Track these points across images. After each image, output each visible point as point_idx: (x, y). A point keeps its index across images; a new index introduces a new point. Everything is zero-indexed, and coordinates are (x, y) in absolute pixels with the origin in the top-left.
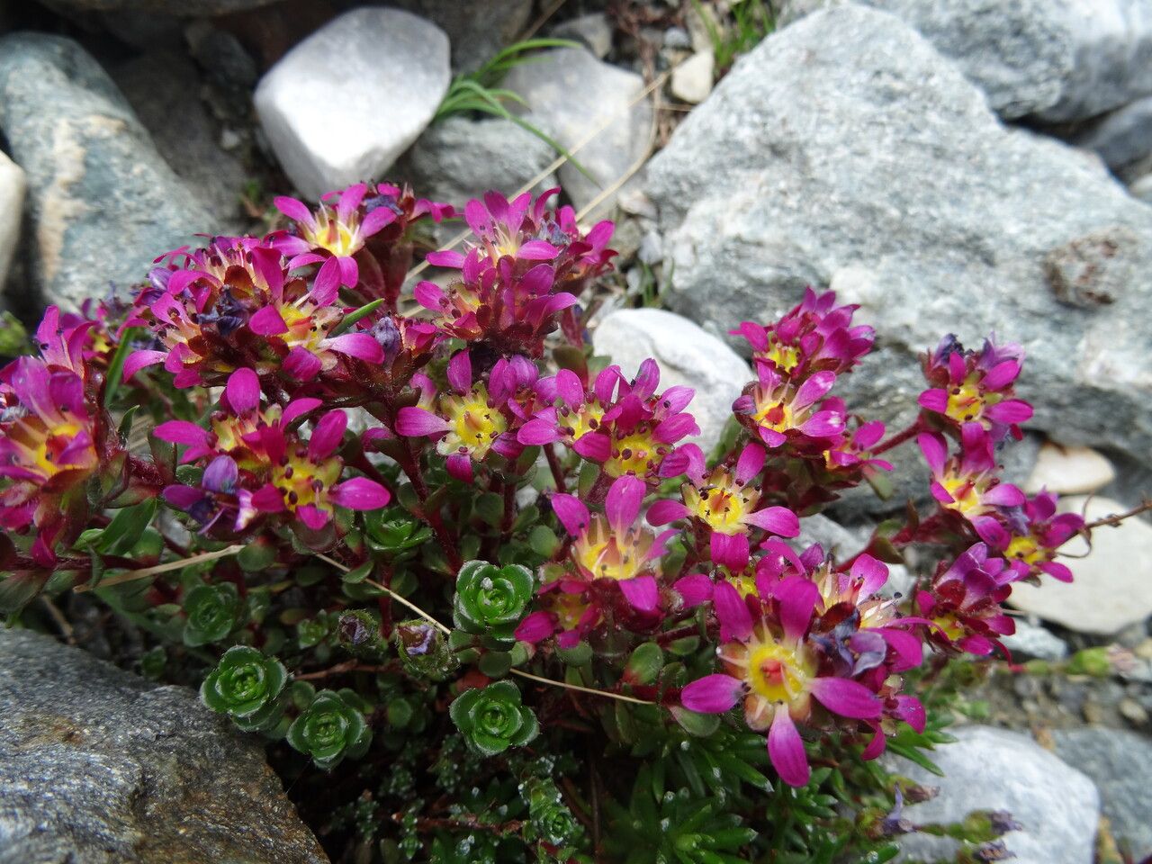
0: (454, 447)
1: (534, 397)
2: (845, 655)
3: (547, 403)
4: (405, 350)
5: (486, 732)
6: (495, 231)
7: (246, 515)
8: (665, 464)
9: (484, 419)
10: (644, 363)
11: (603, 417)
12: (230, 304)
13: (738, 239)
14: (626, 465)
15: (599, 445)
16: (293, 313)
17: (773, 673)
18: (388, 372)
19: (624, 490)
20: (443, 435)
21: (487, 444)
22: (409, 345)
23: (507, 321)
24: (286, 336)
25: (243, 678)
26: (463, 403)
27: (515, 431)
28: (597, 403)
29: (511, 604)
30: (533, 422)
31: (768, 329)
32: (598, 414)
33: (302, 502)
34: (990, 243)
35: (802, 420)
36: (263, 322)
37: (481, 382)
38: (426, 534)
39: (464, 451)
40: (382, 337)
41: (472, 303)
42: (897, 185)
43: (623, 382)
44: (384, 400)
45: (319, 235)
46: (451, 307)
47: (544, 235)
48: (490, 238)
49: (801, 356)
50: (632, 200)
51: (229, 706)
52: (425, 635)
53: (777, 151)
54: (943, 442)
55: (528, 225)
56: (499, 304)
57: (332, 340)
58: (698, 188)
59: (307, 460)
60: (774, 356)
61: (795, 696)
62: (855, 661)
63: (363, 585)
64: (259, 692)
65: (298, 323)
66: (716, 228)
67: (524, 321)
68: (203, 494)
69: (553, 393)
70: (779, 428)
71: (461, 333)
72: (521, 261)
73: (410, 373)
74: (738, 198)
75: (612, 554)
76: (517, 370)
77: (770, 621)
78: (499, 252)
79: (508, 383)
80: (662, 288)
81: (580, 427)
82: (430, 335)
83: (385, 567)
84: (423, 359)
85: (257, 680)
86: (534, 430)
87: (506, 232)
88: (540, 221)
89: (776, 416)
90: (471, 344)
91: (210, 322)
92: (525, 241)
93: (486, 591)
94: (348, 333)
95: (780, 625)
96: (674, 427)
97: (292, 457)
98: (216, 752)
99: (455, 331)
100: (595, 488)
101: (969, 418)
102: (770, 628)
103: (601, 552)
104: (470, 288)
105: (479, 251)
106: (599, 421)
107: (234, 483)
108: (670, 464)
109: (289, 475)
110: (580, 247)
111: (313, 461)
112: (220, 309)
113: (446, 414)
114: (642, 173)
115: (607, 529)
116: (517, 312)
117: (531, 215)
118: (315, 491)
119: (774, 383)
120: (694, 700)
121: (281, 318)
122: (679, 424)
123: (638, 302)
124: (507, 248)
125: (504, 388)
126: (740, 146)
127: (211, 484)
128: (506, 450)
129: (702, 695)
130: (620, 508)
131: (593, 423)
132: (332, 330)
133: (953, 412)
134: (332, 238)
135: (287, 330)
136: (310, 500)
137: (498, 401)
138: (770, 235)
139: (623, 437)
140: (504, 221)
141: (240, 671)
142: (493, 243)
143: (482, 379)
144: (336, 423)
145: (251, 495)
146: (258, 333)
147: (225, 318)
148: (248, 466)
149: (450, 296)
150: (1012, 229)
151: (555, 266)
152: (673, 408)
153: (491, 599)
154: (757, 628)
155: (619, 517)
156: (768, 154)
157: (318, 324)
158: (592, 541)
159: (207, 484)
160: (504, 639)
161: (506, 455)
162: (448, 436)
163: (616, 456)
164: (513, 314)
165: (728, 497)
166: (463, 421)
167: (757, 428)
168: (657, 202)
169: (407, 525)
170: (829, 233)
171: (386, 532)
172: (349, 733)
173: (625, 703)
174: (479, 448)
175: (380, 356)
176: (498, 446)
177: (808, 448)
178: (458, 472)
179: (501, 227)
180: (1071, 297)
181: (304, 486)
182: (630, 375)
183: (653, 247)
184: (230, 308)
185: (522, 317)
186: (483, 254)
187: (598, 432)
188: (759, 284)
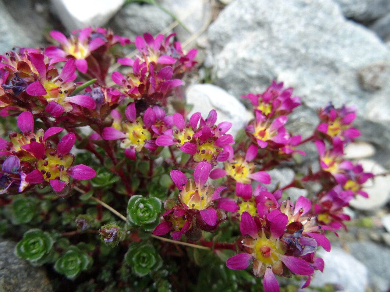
0: (127, 146)
1: (163, 124)
2: (299, 247)
3: (170, 127)
4: (106, 103)
5: (140, 266)
6: (148, 51)
7: (23, 185)
8: (219, 156)
9: (141, 134)
10: (211, 112)
11: (193, 135)
12: (18, 80)
13: (244, 60)
14: (203, 157)
15: (192, 148)
16: (50, 85)
17: (266, 253)
18: (98, 112)
19: (202, 168)
20: (122, 139)
21: (142, 144)
22: (108, 100)
23: (151, 91)
24: (45, 96)
25: (34, 244)
26: (132, 126)
27: (154, 139)
28: (190, 128)
29: (152, 215)
30: (163, 136)
31: (258, 96)
32: (191, 133)
33: (53, 177)
34: (338, 65)
35: (273, 136)
36: (33, 90)
37: (140, 117)
38: (117, 179)
39: (132, 147)
40: (95, 96)
41: (137, 82)
42: (305, 40)
43: (202, 120)
44: (97, 124)
45: (70, 49)
46: (127, 84)
47: (169, 53)
48: (145, 53)
49: (273, 108)
50: (202, 41)
51: (27, 256)
52: (112, 233)
53: (260, 24)
54: (324, 144)
55: (162, 48)
56: (148, 83)
57: (71, 98)
58: (228, 38)
59: (56, 157)
60: (261, 108)
61: (274, 262)
62: (303, 249)
63: (90, 200)
64: (41, 250)
65: (53, 90)
66: (235, 54)
67: (159, 91)
68: (3, 174)
69: (171, 123)
70: (264, 139)
71: (131, 96)
72: (159, 64)
73: (109, 112)
74: (244, 42)
75: (196, 197)
76: (156, 112)
77: (265, 230)
78: (149, 60)
79: (152, 119)
80: (213, 77)
81: (183, 139)
82: (118, 96)
83: (98, 193)
84: (115, 106)
85: (39, 245)
86: (163, 139)
87: (153, 51)
88: (167, 47)
89: (262, 134)
90: (136, 100)
91: (9, 88)
92: (161, 55)
93: (141, 209)
94: (79, 94)
95: (270, 232)
96: (224, 140)
97: (48, 155)
98: (23, 275)
99: (129, 95)
100: (188, 163)
101: (336, 135)
102: (265, 232)
103: (191, 196)
104: (136, 75)
105: (141, 59)
106: (191, 136)
107: (18, 169)
108: (222, 156)
109: (46, 164)
110: (184, 59)
111: (59, 157)
112: (13, 83)
113: (124, 131)
114: (206, 31)
115: (194, 185)
116: (156, 87)
117: (163, 44)
118: (60, 170)
119: (262, 120)
120: (231, 264)
121: (43, 88)
122: (226, 139)
123: (203, 82)
124: (153, 58)
125: (150, 121)
126: (245, 22)
127: (7, 169)
128: (150, 147)
129: (235, 263)
130: (200, 176)
131: (189, 138)
132: (70, 93)
133: (330, 133)
134: (76, 50)
135: (46, 93)
136: (57, 175)
137: (148, 126)
138: (256, 58)
139: (202, 144)
140: (151, 46)
141: (32, 241)
142: (147, 56)
143: (141, 116)
144: (70, 139)
145: (26, 175)
146: (30, 95)
147: (16, 87)
148: (26, 159)
149: (127, 79)
150: (346, 59)
151: (173, 68)
152: (223, 131)
153: (142, 213)
154: (260, 232)
155: (199, 180)
156: (256, 26)
157: (63, 90)
158: (187, 190)
159: (5, 169)
160: (148, 230)
161: (150, 149)
162: (125, 140)
163: (199, 152)
164: (154, 88)
165: (243, 168)
166: (132, 134)
167: (255, 140)
168: (212, 43)
169: (108, 175)
170: (278, 58)
171: (99, 179)
172: (81, 265)
173: (198, 249)
174: (139, 146)
175: (93, 105)
176: (147, 145)
177: (274, 147)
178: (130, 156)
179: (150, 49)
180: (366, 86)
181: (54, 169)
182: (205, 116)
183: (210, 60)
184: (18, 82)
185: (158, 89)
186: (142, 60)
187: (191, 142)
188: (250, 77)
